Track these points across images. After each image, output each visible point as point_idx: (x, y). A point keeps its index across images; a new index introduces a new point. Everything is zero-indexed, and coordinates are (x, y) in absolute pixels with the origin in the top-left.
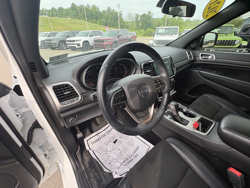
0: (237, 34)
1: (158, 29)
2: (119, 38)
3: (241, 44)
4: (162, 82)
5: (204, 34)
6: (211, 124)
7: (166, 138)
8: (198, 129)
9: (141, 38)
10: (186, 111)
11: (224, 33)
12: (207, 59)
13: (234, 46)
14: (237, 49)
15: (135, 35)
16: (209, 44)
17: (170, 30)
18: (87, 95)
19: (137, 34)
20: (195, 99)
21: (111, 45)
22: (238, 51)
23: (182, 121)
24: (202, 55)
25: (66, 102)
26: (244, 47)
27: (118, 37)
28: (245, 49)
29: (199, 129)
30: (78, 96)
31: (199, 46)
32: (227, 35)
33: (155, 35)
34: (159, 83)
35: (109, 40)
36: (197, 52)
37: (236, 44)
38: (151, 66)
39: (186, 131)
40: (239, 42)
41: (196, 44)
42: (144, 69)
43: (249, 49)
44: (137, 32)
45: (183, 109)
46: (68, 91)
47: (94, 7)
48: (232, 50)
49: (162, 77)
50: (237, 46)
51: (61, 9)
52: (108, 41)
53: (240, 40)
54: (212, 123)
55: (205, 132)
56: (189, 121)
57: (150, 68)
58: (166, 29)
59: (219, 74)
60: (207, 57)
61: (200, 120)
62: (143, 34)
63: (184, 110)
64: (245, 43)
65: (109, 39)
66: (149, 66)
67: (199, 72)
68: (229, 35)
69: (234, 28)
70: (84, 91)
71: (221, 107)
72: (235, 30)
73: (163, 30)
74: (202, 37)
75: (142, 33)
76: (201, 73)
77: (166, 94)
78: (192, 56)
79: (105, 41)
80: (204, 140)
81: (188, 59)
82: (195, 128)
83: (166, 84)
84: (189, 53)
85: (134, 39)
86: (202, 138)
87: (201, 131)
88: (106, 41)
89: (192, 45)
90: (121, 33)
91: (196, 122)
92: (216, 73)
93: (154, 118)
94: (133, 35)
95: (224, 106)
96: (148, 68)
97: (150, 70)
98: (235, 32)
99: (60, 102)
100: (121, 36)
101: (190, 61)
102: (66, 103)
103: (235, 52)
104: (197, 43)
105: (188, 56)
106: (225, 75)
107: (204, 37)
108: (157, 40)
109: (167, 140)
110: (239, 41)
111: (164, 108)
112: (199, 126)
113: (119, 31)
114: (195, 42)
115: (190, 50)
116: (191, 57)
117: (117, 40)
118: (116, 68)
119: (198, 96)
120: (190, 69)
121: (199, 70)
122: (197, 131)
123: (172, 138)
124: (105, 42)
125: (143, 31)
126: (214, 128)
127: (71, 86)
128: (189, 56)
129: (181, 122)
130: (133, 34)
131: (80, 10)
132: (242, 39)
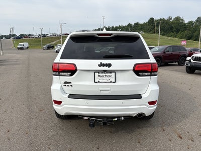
47: (178, 18)
51: (137, 25)
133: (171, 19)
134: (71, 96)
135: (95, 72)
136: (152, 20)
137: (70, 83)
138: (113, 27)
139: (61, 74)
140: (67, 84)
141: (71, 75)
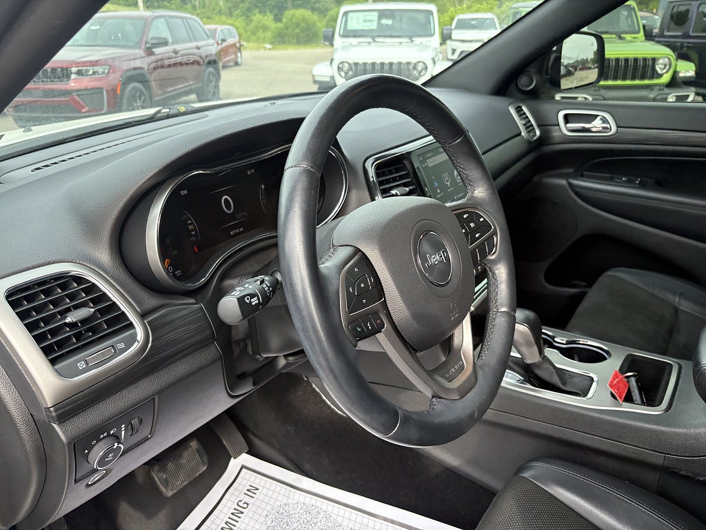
0: (655, 36)
1: (346, 13)
2: (153, 58)
3: (675, 73)
4: (482, 220)
5: (559, 40)
6: (667, 371)
7: (522, 468)
8: (629, 398)
9: (261, 53)
10: (568, 343)
11: (610, 30)
12: (588, 130)
13: (655, 81)
14: (667, 90)
15: (230, 41)
16: (579, 74)
17: (398, 18)
18: (168, 319)
19: (240, 35)
20: (579, 298)
21: (114, 90)
22: (671, 98)
23: (564, 384)
24: (567, 118)
25: (79, 361)
26: (688, 82)
27: (149, 52)
28: (693, 89)
29: (634, 398)
30: (131, 326)
31: (548, 85)
32: (620, 38)
33: (338, 41)
34: (472, 225)
35: (96, 69)
36: (546, 107)
37: (659, 71)
38: (404, 168)
39: (592, 417)
40: (668, 67)
41: (538, 78)
42: (381, 183)
43: (702, 91)
44: (237, 24)
45: (553, 338)
46: (76, 307)
48: (652, 95)
49: (475, 204)
50: (666, 78)
52: (94, 73)
53: (669, 59)
54: (668, 368)
55: (657, 403)
56: (591, 375)
57: (401, 178)
58: (382, 14)
59: (643, 186)
60: (587, 126)
61: (627, 364)
62: (269, 34)
63: (556, 339)
64: (687, 70)
65: (94, 63)
66: (397, 171)
67: (570, 184)
68: (628, 37)
69: (639, 14)
70: (151, 301)
71: (677, 310)
72: (643, 18)
73: (369, 18)
74: (555, 48)
75: (265, 28)
76: (578, 189)
77: (499, 266)
78: (532, 125)
79: (74, 69)
80: (662, 432)
81: (520, 134)
82: (621, 398)
83: (495, 228)
84: (519, 110)
85: (229, 61)
86: (655, 427)
87: (643, 403)
88: (79, 73)
89: (523, 81)
90: (159, 30)
91: (616, 376)
92: (630, 183)
93: (480, 367)
94: (223, 40)
95: (685, 306)
96: (395, 180)
97: (405, 185)
98: (644, 26)
99: (53, 362)
100: (165, 43)
101: (530, 142)
102: (81, 365)
103: (665, 100)
104: (540, 72)
105: (520, 123)
106: (660, 185)
107: (560, 51)
108: (351, 62)
109: (526, 475)
110: (666, 60)
111: (504, 324)
112: (629, 389)
113: (147, 23)
114: (532, 69)
115: (523, 101)
116: (528, 126)
117: (143, 63)
118: (263, 187)
119: (586, 287)
120: (536, 178)
121: (567, 176)
122: (627, 408)
123: (544, 462)
124: (73, 76)
125: (268, 19)
126: (680, 383)
127: (88, 281)
128: (524, 125)
129: (562, 387)
130: (219, 36)
132: (673, 54)
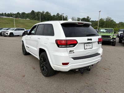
47: (47, 13)
51: (23, 14)
131: (37, 14)
133: (44, 12)
134: (75, 58)
135: (85, 43)
136: (33, 12)
137: (73, 51)
138: (5, 13)
139: (67, 46)
140: (71, 52)
141: (74, 46)
